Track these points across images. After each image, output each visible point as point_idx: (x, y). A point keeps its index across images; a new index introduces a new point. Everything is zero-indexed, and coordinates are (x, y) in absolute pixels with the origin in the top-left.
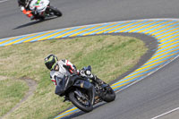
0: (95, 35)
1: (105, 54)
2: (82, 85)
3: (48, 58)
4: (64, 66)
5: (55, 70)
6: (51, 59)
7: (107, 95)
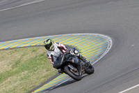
0: (30, 46)
1: (38, 61)
2: (73, 61)
3: (47, 41)
4: (58, 47)
5: (52, 50)
6: (49, 42)
7: (89, 70)
